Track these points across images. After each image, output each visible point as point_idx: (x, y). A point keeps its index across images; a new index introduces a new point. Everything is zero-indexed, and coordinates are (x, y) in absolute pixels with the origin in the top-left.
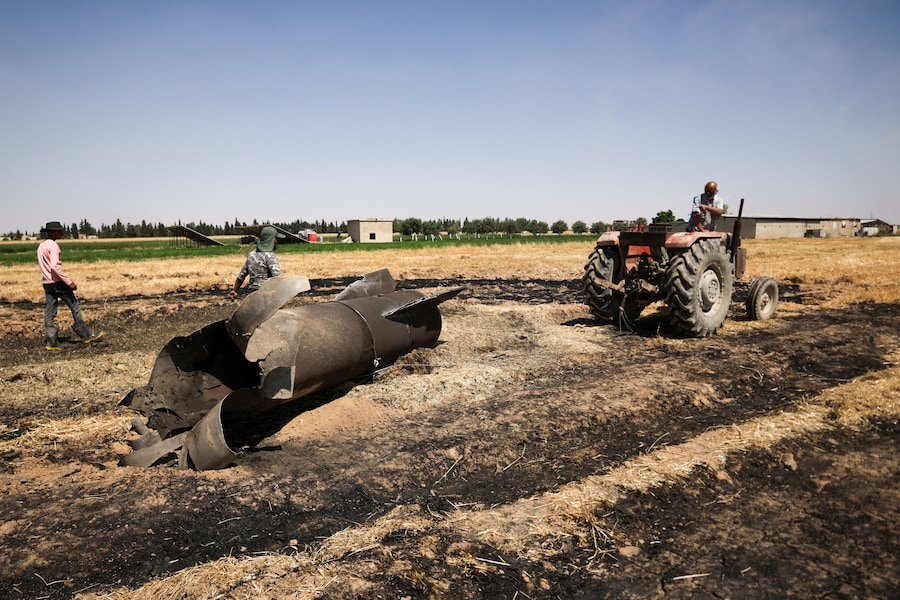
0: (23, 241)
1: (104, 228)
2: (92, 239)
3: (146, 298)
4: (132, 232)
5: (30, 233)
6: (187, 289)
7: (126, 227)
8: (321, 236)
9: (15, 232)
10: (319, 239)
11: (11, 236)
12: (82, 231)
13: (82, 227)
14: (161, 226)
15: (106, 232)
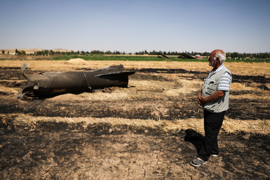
0: (126, 55)
7: (156, 52)
8: (201, 57)
9: (130, 53)
10: (200, 58)
11: (129, 54)
13: (145, 52)
15: (151, 53)
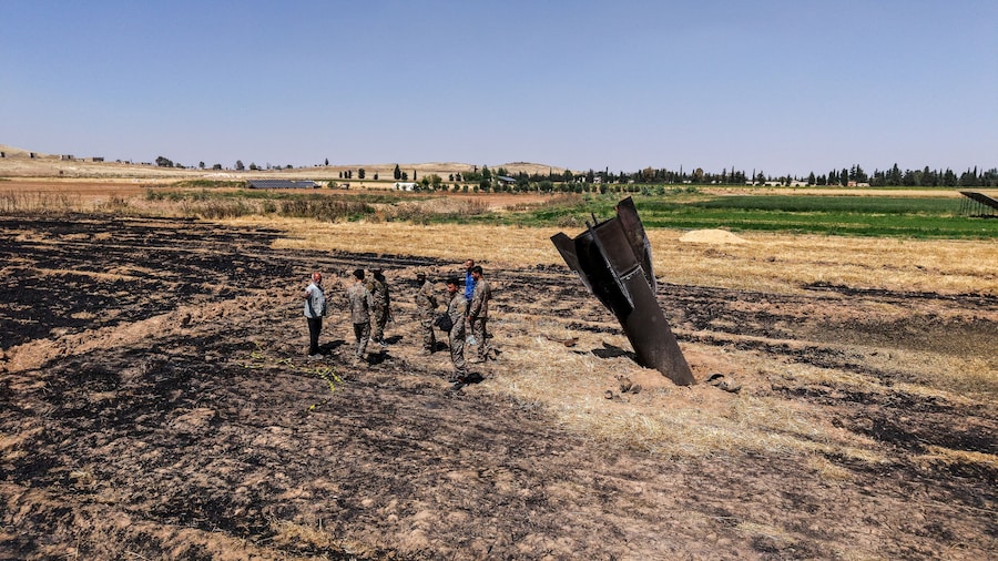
1: (877, 174)
2: (862, 191)
3: (941, 298)
4: (910, 180)
5: (799, 178)
6: (981, 293)
7: (904, 174)
9: (786, 175)
12: (852, 178)
13: (853, 172)
14: (949, 173)
15: (881, 180)
